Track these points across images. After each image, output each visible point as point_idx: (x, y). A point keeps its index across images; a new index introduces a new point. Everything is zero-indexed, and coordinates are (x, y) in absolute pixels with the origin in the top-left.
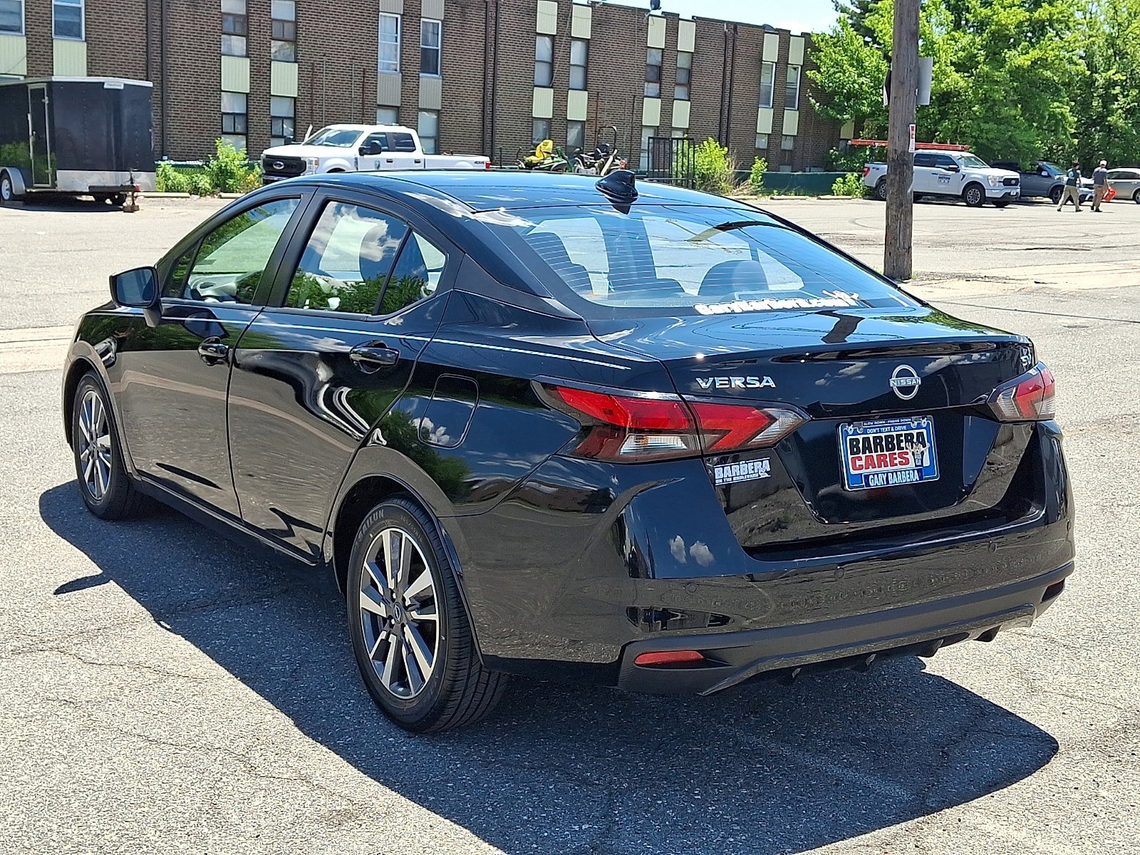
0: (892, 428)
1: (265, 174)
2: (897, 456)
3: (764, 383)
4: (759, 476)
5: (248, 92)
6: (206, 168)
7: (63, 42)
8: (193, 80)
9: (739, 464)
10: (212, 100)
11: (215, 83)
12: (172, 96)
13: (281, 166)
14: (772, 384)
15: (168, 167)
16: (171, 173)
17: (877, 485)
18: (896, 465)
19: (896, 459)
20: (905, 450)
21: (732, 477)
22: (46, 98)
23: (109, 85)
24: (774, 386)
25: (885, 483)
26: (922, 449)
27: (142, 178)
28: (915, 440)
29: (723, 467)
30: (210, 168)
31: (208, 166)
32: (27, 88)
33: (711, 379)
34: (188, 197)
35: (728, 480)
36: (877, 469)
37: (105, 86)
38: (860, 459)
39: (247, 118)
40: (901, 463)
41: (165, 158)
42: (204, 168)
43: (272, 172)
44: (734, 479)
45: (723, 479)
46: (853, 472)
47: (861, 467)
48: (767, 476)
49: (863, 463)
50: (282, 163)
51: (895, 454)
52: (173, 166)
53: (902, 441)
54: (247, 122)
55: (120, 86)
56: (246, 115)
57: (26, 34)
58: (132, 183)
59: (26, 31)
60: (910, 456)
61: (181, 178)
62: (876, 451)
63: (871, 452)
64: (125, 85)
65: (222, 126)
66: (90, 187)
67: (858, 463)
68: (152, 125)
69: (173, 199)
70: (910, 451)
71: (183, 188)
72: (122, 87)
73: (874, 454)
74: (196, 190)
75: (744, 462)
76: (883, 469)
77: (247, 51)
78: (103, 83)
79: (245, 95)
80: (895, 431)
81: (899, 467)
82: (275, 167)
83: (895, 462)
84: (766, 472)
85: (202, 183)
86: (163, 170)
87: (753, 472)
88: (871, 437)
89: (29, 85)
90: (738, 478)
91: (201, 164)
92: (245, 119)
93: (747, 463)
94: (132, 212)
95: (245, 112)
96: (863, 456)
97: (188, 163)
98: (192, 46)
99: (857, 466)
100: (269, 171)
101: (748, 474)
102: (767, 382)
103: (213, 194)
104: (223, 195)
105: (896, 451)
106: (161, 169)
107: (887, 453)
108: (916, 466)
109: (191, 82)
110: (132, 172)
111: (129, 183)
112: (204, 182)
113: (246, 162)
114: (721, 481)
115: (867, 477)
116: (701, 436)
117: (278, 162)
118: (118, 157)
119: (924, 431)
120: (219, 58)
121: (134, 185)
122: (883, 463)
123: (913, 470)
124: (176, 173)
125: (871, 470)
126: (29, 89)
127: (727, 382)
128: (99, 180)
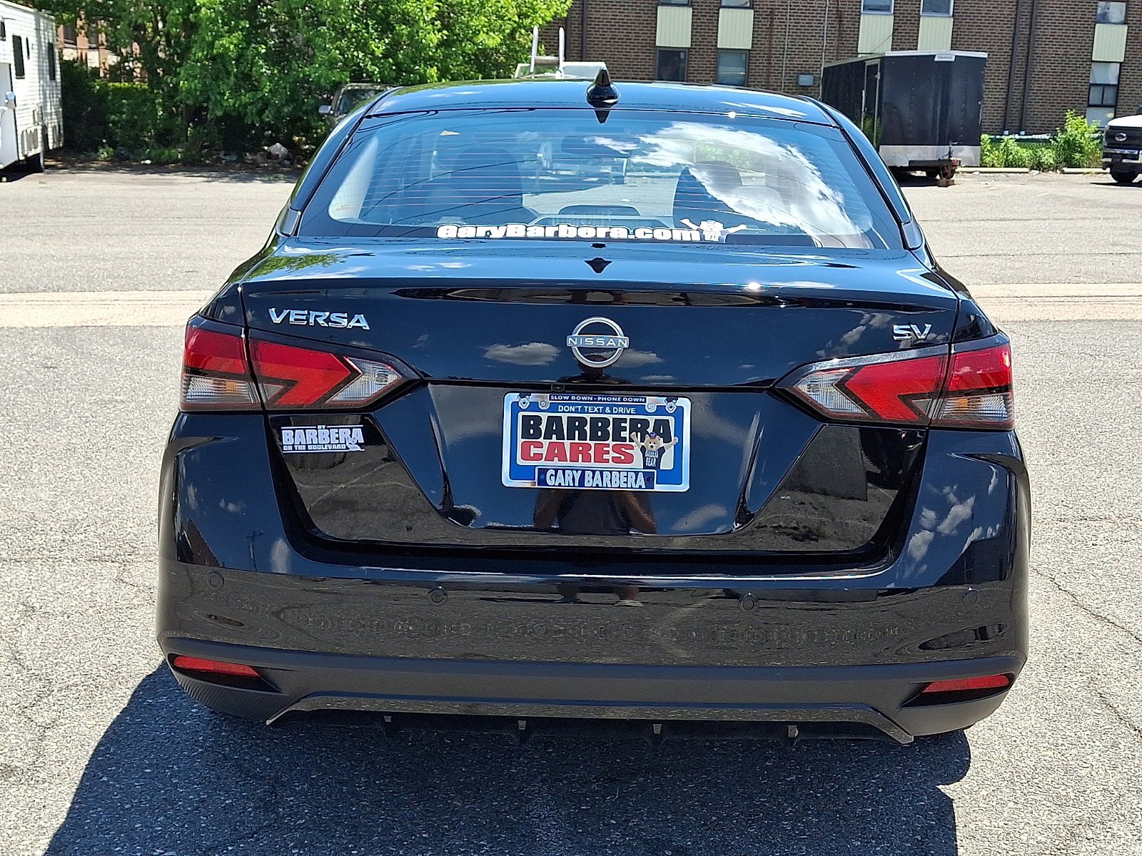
0: (608, 408)
1: (1107, 147)
2: (610, 449)
3: (353, 323)
4: (347, 448)
5: (1122, 61)
6: (1053, 142)
7: (930, 19)
8: (1061, 51)
9: (317, 429)
10: (1081, 70)
11: (1085, 54)
12: (1038, 69)
13: (1123, 137)
14: (364, 324)
15: (1011, 142)
16: (1014, 147)
17: (560, 485)
18: (607, 461)
19: (608, 452)
20: (628, 442)
21: (307, 445)
22: (879, 73)
23: (939, 57)
24: (368, 328)
25: (577, 484)
26: (662, 444)
27: (964, 153)
28: (650, 430)
29: (294, 430)
30: (1057, 142)
31: (1055, 140)
32: (865, 63)
33: (286, 312)
34: (1027, 173)
35: (300, 447)
36: (568, 463)
37: (936, 59)
38: (540, 445)
39: (1118, 90)
40: (615, 460)
41: (1006, 132)
42: (1051, 142)
43: (1113, 144)
44: (310, 447)
45: (293, 445)
46: (520, 462)
47: (538, 457)
48: (359, 449)
49: (544, 451)
50: (1125, 135)
51: (608, 446)
52: (1017, 140)
53: (625, 429)
54: (1118, 93)
55: (951, 58)
56: (1117, 86)
57: (894, 13)
58: (950, 157)
59: (894, 10)
60: (637, 453)
61: (1025, 153)
62: (571, 437)
63: (560, 437)
64: (956, 56)
65: (1089, 98)
66: (910, 162)
67: (534, 451)
68: (983, 98)
69: (1009, 175)
70: (637, 445)
71: (1024, 162)
72: (953, 60)
73: (567, 443)
74: (1039, 166)
75: (324, 427)
76: (580, 464)
77: (1126, 17)
78: (934, 56)
79: (1118, 65)
80: (612, 413)
81: (611, 464)
82: (1117, 139)
83: (605, 457)
84: (357, 443)
85: (1046, 157)
86: (1005, 145)
87: (337, 441)
88: (565, 417)
89: (866, 62)
90: (315, 447)
91: (1048, 138)
92: (1115, 90)
93: (329, 429)
94: (946, 187)
95: (1116, 83)
96: (546, 443)
97: (1034, 136)
98: (1064, 16)
99: (532, 455)
100: (1111, 144)
101: (330, 443)
102: (358, 321)
103: (1055, 169)
104: (1066, 170)
105: (610, 442)
106: (1003, 144)
107: (592, 443)
108: (645, 467)
109: (1058, 53)
110: (951, 146)
111: (947, 158)
112: (1048, 156)
113: (1096, 135)
114: (291, 448)
115: (543, 471)
116: (260, 385)
117: (1122, 134)
118: (942, 131)
119: (672, 420)
120: (1093, 26)
121: (952, 159)
122: (580, 456)
123: (637, 473)
124: (1019, 148)
125: (556, 462)
126: (866, 65)
127: (304, 318)
128: (920, 155)
